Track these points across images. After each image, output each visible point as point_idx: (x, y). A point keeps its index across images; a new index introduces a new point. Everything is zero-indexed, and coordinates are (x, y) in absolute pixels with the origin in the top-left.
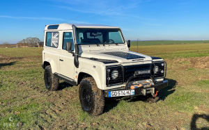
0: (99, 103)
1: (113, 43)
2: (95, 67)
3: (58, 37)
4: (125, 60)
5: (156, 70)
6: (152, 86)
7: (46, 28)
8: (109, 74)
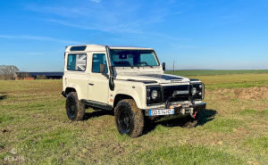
0: (139, 123)
1: (147, 65)
2: (134, 87)
3: (86, 59)
4: (164, 81)
5: (194, 92)
6: (190, 107)
7: (68, 50)
8: (149, 94)
